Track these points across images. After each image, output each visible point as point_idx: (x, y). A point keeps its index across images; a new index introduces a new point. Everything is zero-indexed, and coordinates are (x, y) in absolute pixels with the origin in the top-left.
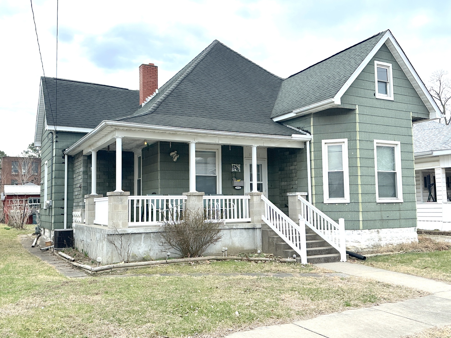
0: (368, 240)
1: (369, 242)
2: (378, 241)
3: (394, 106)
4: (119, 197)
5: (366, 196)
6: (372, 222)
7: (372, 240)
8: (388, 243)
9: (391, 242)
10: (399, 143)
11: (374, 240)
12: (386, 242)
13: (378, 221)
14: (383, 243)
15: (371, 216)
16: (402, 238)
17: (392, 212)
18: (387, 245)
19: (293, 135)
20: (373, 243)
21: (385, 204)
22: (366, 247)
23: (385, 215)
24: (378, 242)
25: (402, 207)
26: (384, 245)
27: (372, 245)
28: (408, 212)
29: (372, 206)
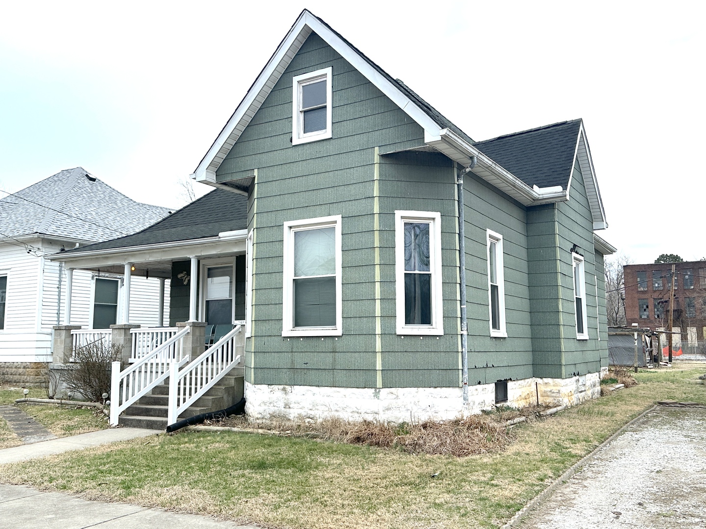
0: (265, 403)
1: (266, 407)
2: (284, 407)
3: (331, 148)
4: (59, 331)
5: (265, 324)
6: (272, 372)
7: (272, 405)
8: (304, 414)
9: (312, 413)
10: (338, 218)
11: (275, 404)
12: (300, 411)
13: (284, 371)
14: (293, 414)
15: (272, 360)
16: (338, 409)
17: (315, 354)
18: (300, 417)
19: (221, 234)
20: (272, 409)
21: (301, 339)
22: (259, 416)
23: (299, 360)
24: (283, 409)
25: (339, 345)
26: (294, 417)
27: (269, 414)
28: (357, 354)
29: (274, 343)
